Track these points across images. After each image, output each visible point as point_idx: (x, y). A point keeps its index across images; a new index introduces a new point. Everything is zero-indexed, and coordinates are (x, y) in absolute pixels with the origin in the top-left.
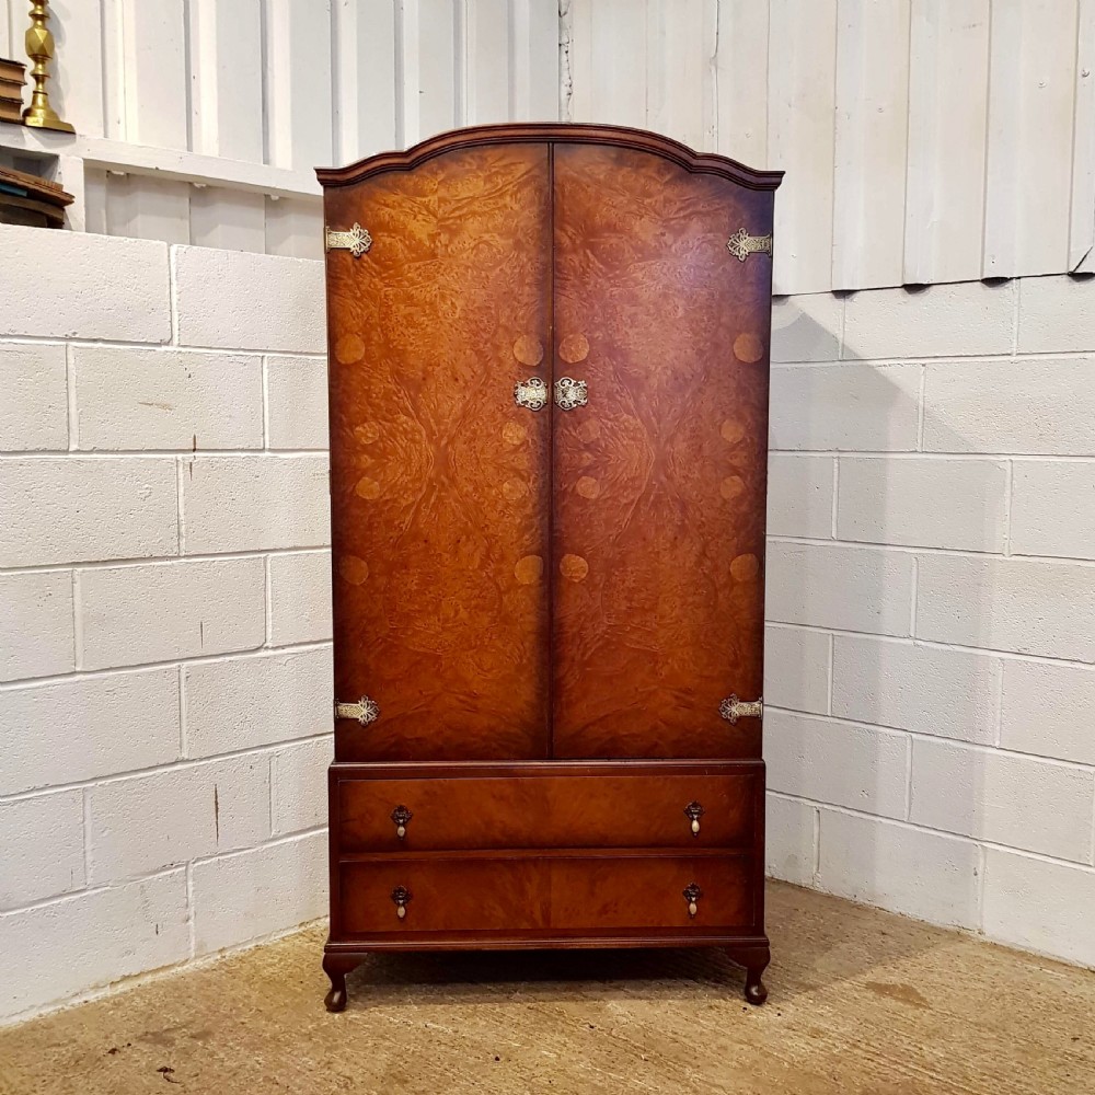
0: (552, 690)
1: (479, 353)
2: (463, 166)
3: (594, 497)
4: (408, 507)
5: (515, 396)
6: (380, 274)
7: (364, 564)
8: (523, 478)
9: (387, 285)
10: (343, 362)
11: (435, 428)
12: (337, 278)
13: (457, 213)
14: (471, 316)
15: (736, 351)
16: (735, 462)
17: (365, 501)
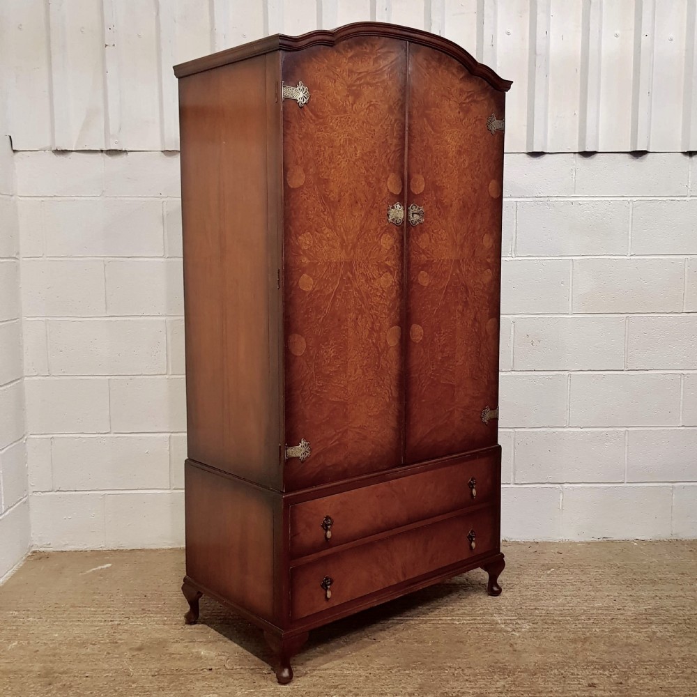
0: (404, 418)
1: (369, 184)
2: (362, 49)
3: (426, 284)
4: (329, 295)
5: (388, 215)
6: (314, 121)
7: (303, 339)
8: (391, 273)
9: (319, 130)
10: (292, 187)
11: (345, 238)
12: (288, 121)
13: (358, 83)
14: (365, 158)
15: (490, 190)
16: (489, 260)
17: (304, 292)
